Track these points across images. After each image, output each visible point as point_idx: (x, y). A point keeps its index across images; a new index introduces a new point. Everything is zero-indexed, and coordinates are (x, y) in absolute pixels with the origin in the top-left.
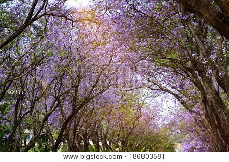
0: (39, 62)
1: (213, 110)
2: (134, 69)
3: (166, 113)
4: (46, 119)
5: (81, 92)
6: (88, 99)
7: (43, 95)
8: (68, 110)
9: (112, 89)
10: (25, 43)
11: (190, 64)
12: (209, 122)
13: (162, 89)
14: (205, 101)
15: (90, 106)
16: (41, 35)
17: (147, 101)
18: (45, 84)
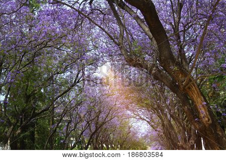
0: (79, 104)
1: (167, 130)
2: (127, 108)
3: (143, 131)
4: (82, 133)
5: (100, 119)
6: (104, 123)
7: (81, 121)
8: (93, 129)
9: (116, 118)
10: (72, 94)
11: (156, 106)
12: (165, 136)
13: (141, 118)
14: (163, 125)
15: (104, 126)
16: (81, 90)
17: (134, 124)
18: (82, 115)
